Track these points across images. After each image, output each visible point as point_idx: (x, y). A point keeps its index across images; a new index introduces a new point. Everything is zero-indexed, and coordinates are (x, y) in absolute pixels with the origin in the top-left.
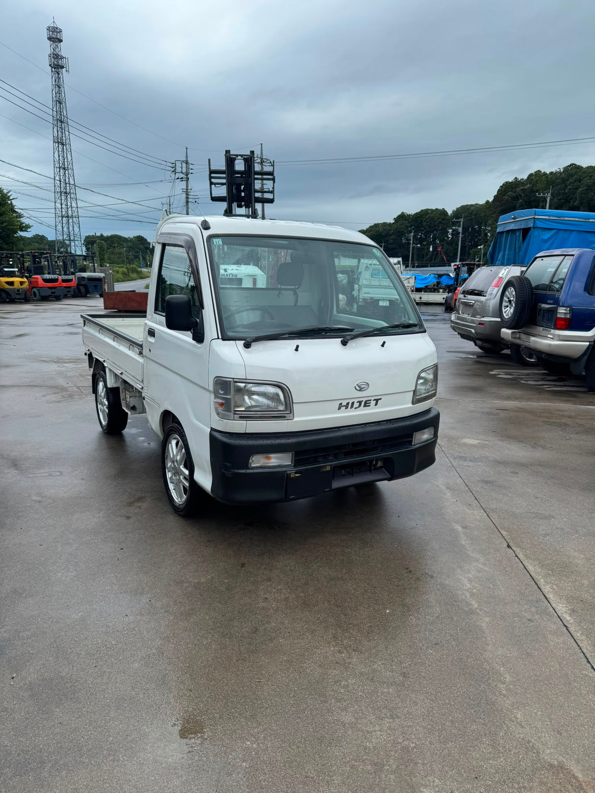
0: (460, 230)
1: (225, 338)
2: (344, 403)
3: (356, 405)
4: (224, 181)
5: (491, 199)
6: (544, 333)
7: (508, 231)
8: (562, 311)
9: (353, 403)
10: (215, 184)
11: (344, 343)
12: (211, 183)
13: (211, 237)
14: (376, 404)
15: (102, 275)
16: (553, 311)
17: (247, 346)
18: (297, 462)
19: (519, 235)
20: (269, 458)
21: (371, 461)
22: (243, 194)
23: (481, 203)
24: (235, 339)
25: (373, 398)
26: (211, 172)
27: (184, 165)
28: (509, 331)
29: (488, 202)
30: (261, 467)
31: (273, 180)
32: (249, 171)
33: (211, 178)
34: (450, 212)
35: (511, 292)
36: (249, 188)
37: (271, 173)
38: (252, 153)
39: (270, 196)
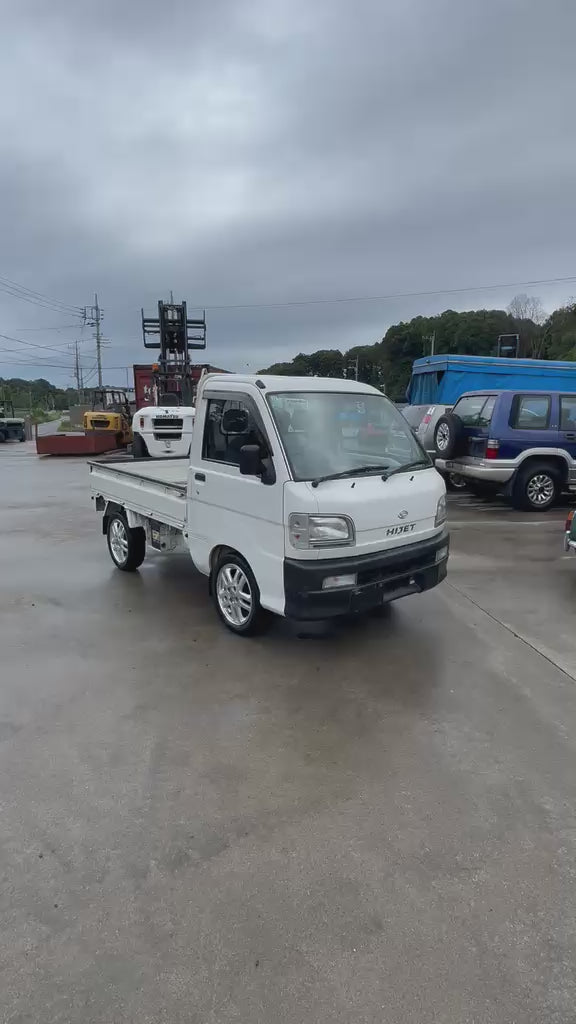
0: (356, 369)
1: (296, 480)
2: (391, 530)
3: (399, 530)
4: (158, 329)
5: (380, 341)
6: (476, 462)
7: (423, 374)
8: (492, 443)
9: (397, 529)
10: (149, 332)
11: (384, 479)
12: (145, 331)
13: (268, 395)
14: (412, 529)
15: (22, 420)
16: (483, 444)
17: (315, 485)
18: (359, 581)
19: (434, 377)
20: (336, 580)
22: (176, 341)
23: (371, 345)
25: (410, 524)
26: (145, 321)
27: (94, 311)
28: (444, 461)
29: (377, 344)
30: (332, 588)
31: (205, 328)
32: (182, 322)
33: (144, 326)
34: (343, 353)
35: (445, 428)
36: (182, 336)
37: (202, 322)
38: (184, 303)
39: (201, 343)
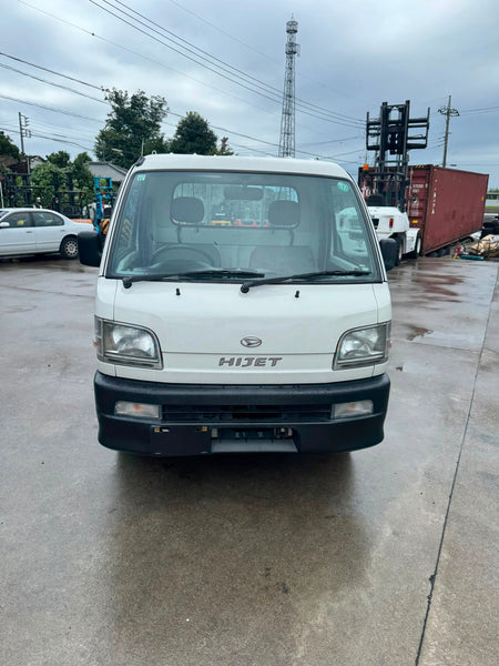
1: (109, 276)
2: (228, 358)
3: (244, 362)
4: (379, 131)
9: (240, 360)
10: (371, 135)
11: (245, 290)
12: (368, 134)
13: (136, 173)
14: (274, 364)
17: (127, 285)
18: (165, 417)
21: (279, 428)
22: (396, 142)
24: (117, 278)
25: (269, 357)
26: (369, 124)
31: (428, 126)
32: (405, 121)
33: (368, 129)
36: (403, 136)
37: (426, 120)
38: (408, 102)
39: (422, 142)
